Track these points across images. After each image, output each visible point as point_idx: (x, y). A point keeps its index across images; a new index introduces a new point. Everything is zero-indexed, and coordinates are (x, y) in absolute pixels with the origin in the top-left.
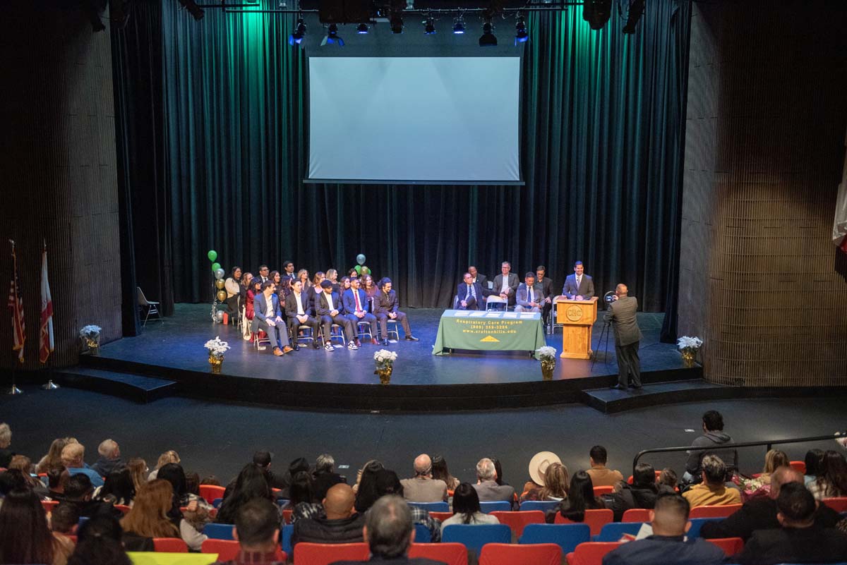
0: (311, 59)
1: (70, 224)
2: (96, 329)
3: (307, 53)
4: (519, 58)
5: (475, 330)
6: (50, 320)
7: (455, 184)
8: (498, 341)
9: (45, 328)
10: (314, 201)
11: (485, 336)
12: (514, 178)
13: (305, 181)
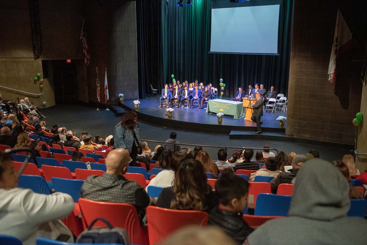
0: (212, 9)
1: (116, 64)
2: (122, 95)
3: (211, 8)
4: (279, 5)
5: (217, 106)
6: (107, 91)
7: (258, 54)
8: (223, 111)
9: (105, 93)
10: (215, 60)
11: (220, 108)
12: (275, 52)
13: (209, 53)
